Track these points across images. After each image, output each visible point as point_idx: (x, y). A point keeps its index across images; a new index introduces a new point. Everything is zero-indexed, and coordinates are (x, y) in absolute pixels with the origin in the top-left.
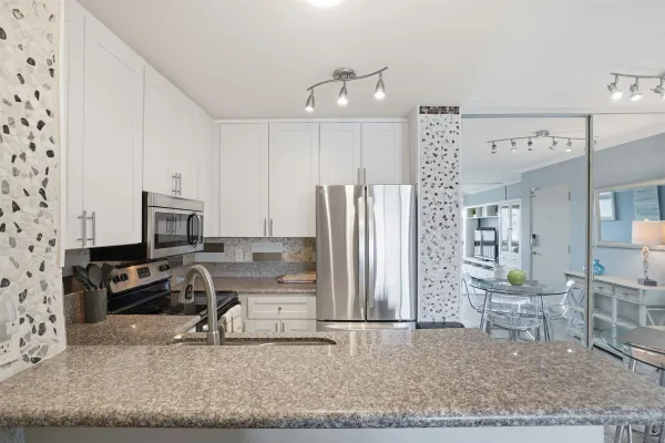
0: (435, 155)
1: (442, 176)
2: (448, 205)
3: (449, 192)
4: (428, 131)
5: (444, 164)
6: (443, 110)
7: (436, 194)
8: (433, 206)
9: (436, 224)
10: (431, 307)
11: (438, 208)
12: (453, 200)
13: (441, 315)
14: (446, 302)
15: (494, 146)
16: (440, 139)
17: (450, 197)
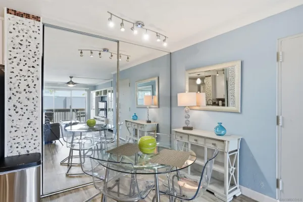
0: (21, 45)
1: (26, 59)
2: (31, 78)
3: (31, 69)
4: (14, 27)
5: (27, 51)
6: (28, 16)
7: (21, 70)
8: (17, 78)
9: (22, 89)
10: (17, 145)
11: (23, 79)
12: (34, 75)
13: (25, 149)
14: (30, 140)
15: (81, 52)
16: (25, 34)
17: (33, 73)
